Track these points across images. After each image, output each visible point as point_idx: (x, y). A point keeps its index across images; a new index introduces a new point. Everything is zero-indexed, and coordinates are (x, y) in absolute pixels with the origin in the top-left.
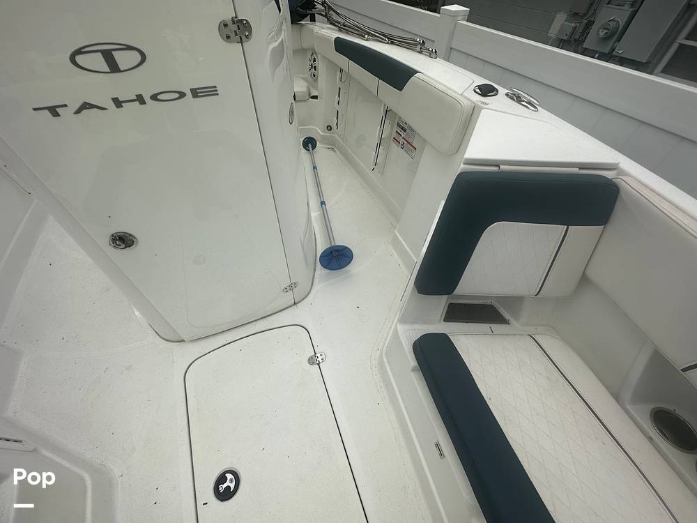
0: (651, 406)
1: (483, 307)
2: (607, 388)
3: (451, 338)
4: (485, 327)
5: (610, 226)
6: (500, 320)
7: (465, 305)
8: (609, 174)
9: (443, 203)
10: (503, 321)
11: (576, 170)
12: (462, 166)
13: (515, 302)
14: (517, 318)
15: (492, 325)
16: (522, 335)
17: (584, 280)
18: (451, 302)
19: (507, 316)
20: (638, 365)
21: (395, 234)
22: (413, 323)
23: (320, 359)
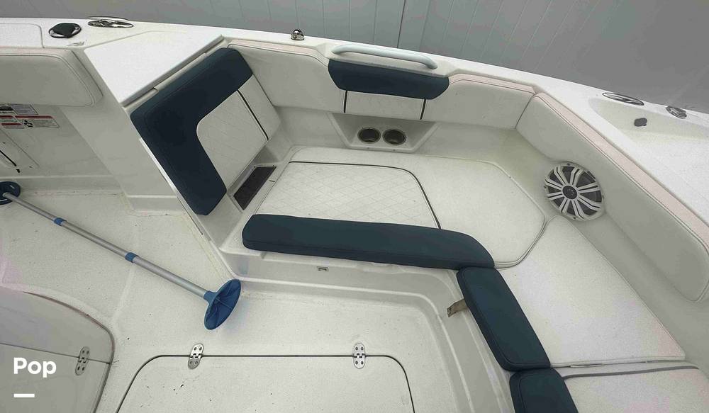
0: (356, 137)
1: (253, 175)
2: (338, 147)
3: (258, 213)
4: (267, 184)
5: (256, 72)
6: (270, 170)
7: (243, 186)
8: (223, 45)
9: (141, 140)
10: (271, 170)
11: (204, 56)
12: (125, 109)
13: (264, 154)
14: (275, 160)
15: (270, 179)
16: (287, 166)
17: (277, 109)
18: (233, 194)
19: (270, 165)
20: (335, 125)
21: (129, 198)
22: (228, 234)
23: (198, 352)
